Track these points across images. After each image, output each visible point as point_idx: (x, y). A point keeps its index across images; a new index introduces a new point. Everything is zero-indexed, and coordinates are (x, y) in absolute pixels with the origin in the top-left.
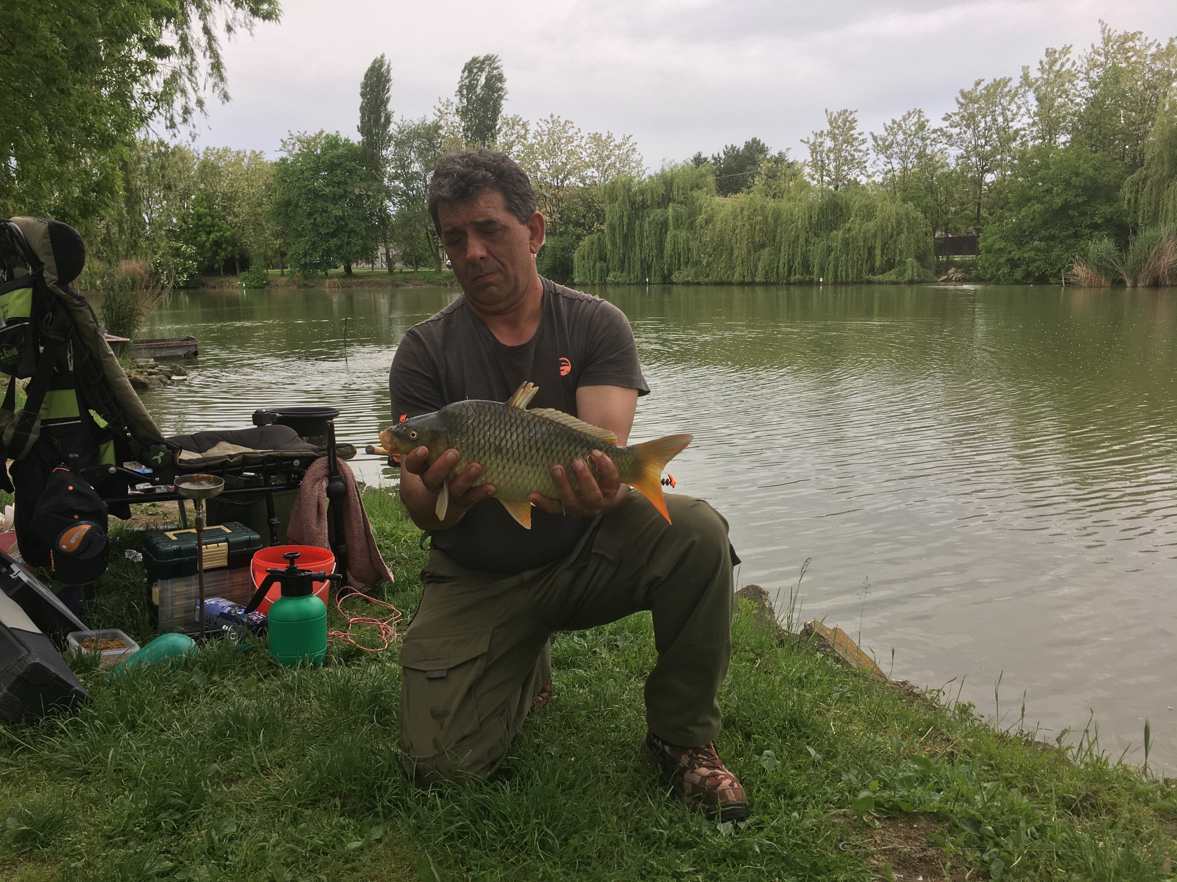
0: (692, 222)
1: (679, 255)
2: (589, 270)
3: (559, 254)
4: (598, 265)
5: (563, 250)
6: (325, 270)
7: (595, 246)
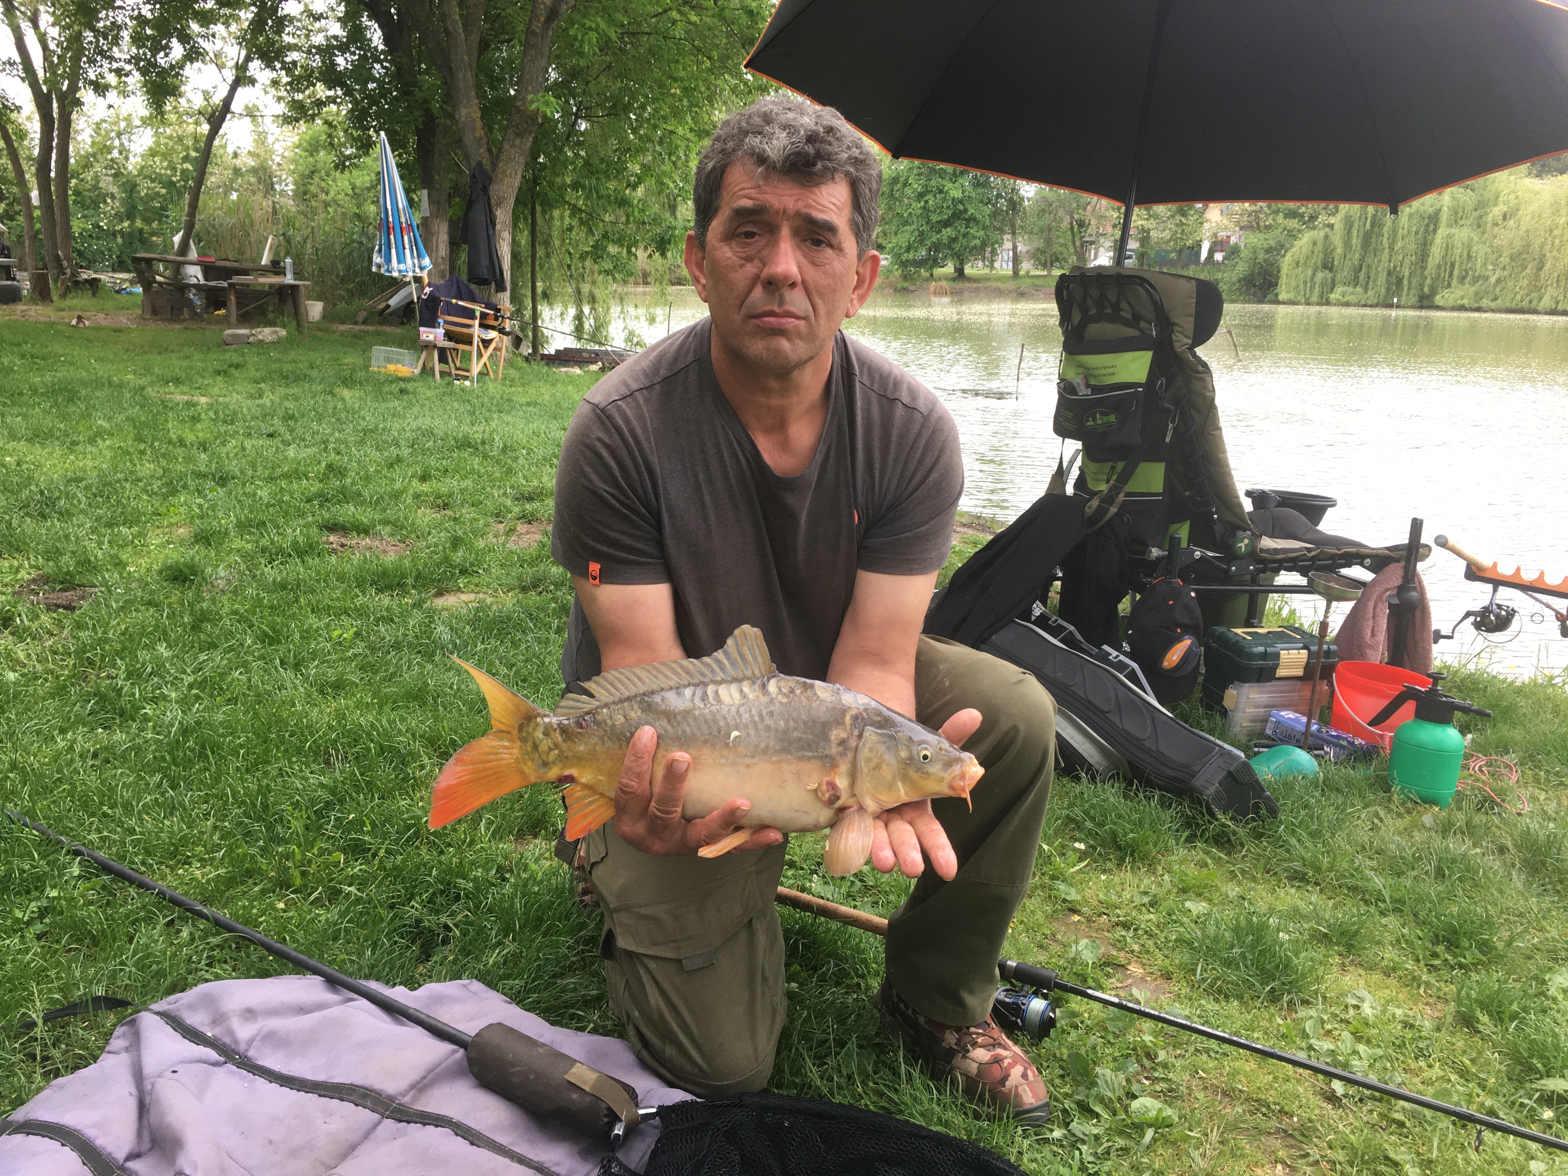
0: (1481, 217)
1: (1453, 265)
2: (1305, 283)
3: (1261, 256)
4: (1320, 275)
5: (1268, 251)
6: (931, 268)
7: (1319, 247)
